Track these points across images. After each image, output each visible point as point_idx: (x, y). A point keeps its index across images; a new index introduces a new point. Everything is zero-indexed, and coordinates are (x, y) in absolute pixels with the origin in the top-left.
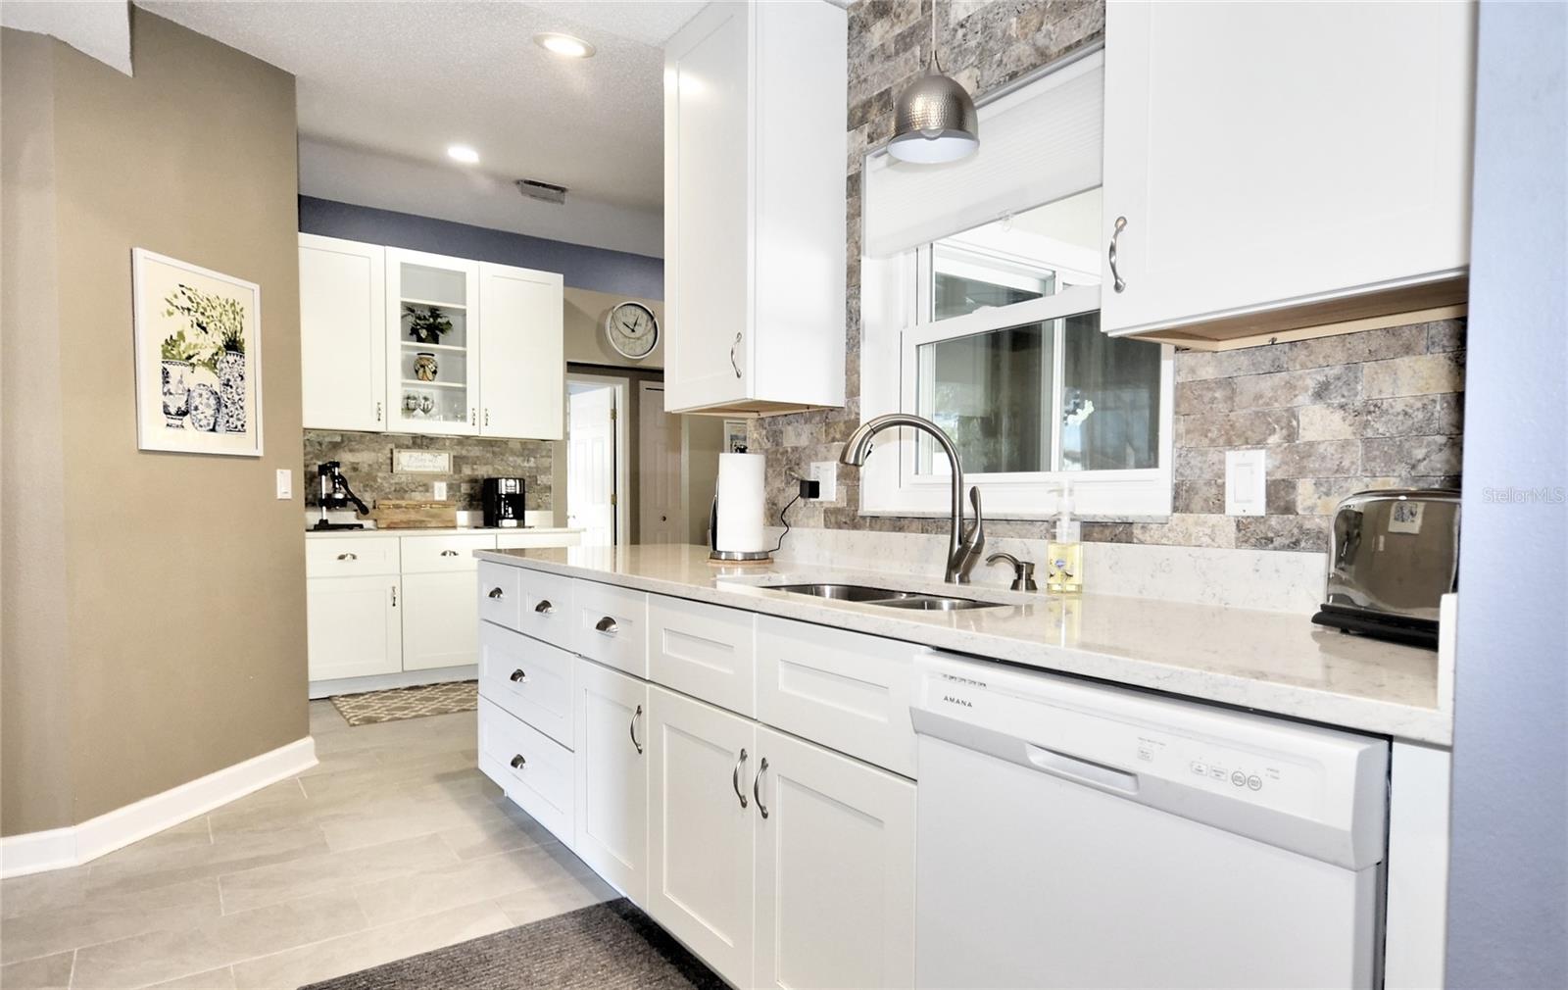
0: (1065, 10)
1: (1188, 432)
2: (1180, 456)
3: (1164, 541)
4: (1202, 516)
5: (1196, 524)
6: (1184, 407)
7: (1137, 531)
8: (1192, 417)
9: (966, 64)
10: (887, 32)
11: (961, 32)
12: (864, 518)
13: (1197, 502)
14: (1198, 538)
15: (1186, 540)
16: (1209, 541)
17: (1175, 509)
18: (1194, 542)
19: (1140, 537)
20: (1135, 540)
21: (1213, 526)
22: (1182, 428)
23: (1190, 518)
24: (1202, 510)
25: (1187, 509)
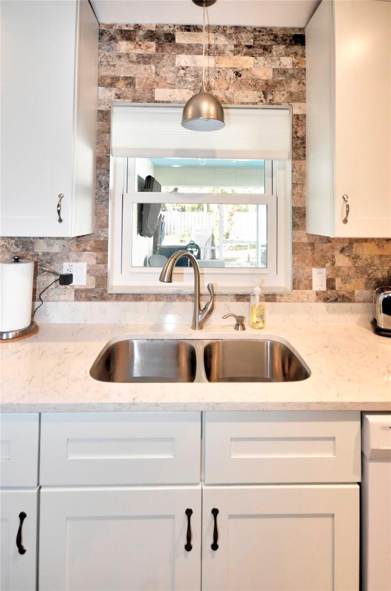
0: (240, 88)
1: (298, 260)
2: (295, 269)
3: (289, 300)
4: (304, 291)
5: (302, 294)
6: (296, 252)
7: (278, 297)
8: (299, 255)
9: (186, 87)
10: (132, 49)
11: (182, 72)
12: (112, 294)
13: (302, 286)
14: (302, 299)
15: (298, 300)
16: (307, 300)
17: (294, 288)
18: (301, 300)
19: (280, 299)
20: (277, 301)
21: (308, 294)
22: (296, 259)
23: (299, 292)
24: (304, 289)
25: (298, 288)
